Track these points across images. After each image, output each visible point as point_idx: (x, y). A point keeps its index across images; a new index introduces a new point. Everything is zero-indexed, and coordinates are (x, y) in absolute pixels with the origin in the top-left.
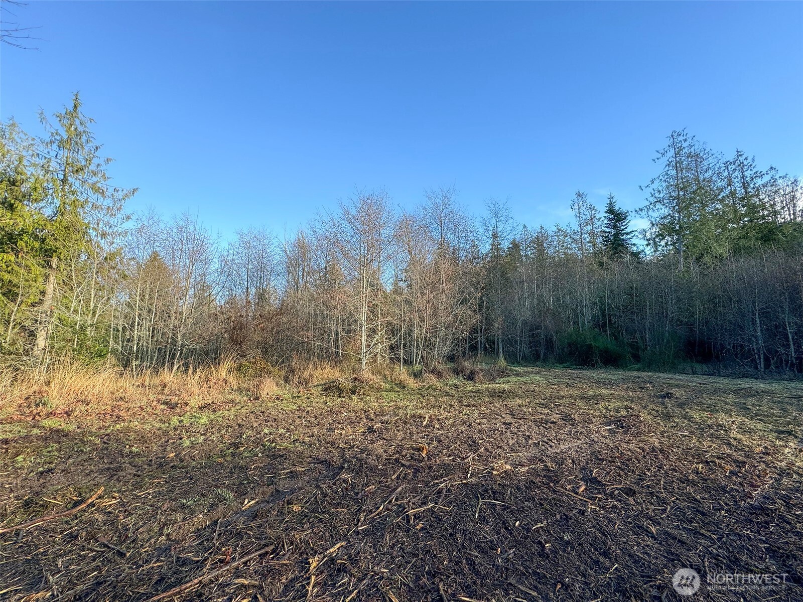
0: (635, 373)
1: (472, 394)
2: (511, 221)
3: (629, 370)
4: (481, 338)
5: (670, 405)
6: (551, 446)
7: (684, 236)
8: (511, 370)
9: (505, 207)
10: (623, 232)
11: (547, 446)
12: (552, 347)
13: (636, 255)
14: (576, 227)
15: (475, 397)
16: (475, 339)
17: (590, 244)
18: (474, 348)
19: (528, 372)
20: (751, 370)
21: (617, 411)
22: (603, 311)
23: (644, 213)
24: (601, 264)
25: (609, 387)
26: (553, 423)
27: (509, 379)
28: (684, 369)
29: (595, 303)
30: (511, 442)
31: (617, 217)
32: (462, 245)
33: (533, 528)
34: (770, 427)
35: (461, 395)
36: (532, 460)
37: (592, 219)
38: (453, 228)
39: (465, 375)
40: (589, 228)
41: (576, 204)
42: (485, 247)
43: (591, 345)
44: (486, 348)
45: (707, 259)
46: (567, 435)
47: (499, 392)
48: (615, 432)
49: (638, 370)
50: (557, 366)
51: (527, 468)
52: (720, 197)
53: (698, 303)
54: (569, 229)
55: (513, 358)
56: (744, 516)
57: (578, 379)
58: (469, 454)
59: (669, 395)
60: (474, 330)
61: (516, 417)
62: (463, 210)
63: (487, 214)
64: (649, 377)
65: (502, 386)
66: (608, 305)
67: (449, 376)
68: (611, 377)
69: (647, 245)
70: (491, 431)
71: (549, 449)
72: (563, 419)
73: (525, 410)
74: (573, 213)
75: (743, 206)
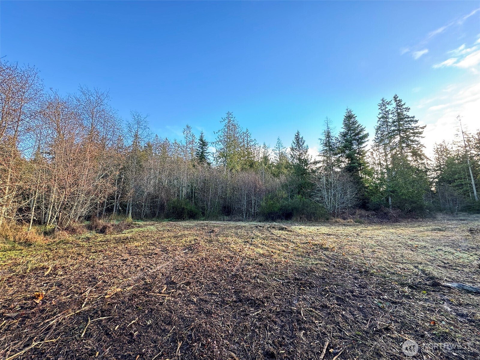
0: (202, 222)
1: (101, 243)
2: (147, 130)
3: (200, 220)
4: (116, 203)
5: (212, 236)
6: (151, 269)
7: (227, 159)
8: (135, 224)
9: (145, 120)
10: (205, 152)
11: (149, 269)
12: (164, 209)
13: (209, 164)
14: (185, 144)
15: (103, 245)
16: (111, 204)
17: (190, 154)
18: (109, 210)
19: (146, 225)
20: (241, 218)
21: (190, 242)
22: (192, 190)
23: (214, 145)
24: (194, 166)
25: (189, 230)
26: (156, 254)
27: (133, 230)
28: (220, 219)
29: (189, 186)
30: (124, 272)
31: (203, 144)
32: (109, 136)
33: (128, 326)
34: (243, 240)
35: (91, 245)
36: (137, 281)
37: (192, 141)
38: (103, 122)
39: (98, 230)
40: (191, 146)
41: (186, 131)
42: (129, 142)
43: (184, 208)
44: (119, 210)
45: (233, 171)
46: (162, 259)
47: (124, 239)
48: (187, 253)
49: (203, 220)
50: (165, 220)
51: (132, 287)
52: (240, 146)
53: (229, 189)
54: (181, 144)
55: (137, 216)
56: (229, 280)
57: (175, 227)
58: (88, 289)
59: (213, 231)
60: (111, 197)
61: (132, 254)
62: (113, 112)
63: (131, 120)
64: (207, 223)
65: (127, 235)
66: (195, 187)
67: (83, 231)
68: (191, 224)
69: (214, 160)
70: (110, 267)
71: (150, 270)
72: (162, 251)
73: (139, 249)
74: (184, 136)
75: (246, 152)
